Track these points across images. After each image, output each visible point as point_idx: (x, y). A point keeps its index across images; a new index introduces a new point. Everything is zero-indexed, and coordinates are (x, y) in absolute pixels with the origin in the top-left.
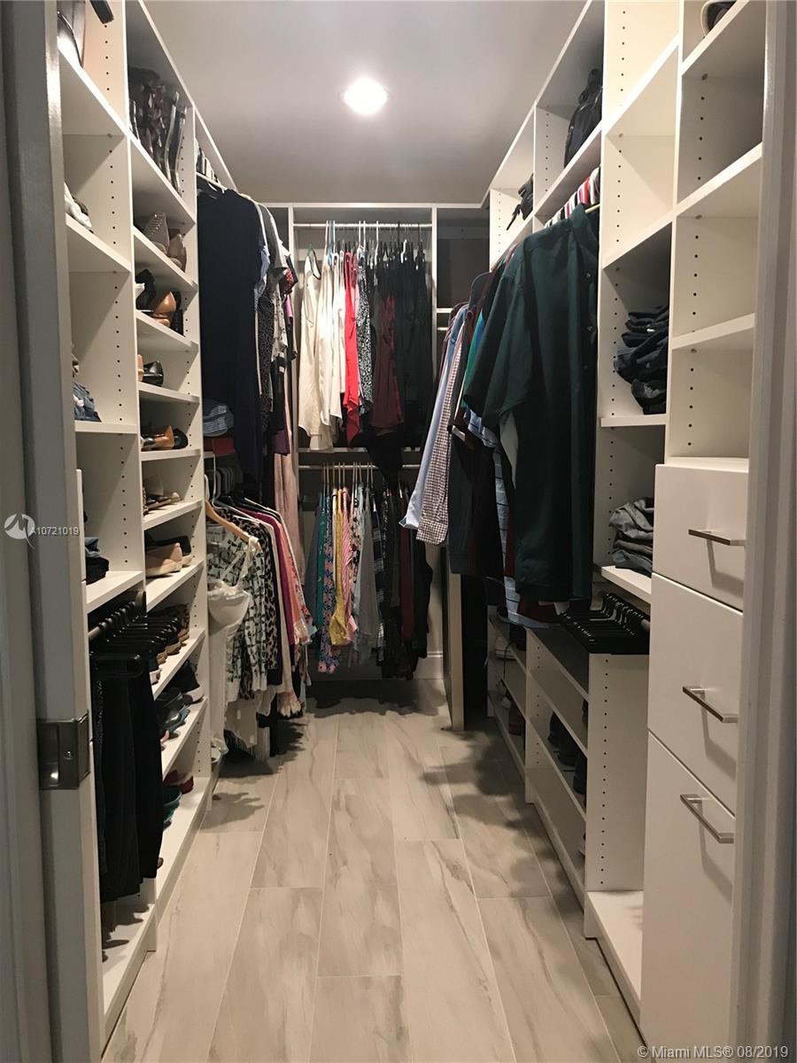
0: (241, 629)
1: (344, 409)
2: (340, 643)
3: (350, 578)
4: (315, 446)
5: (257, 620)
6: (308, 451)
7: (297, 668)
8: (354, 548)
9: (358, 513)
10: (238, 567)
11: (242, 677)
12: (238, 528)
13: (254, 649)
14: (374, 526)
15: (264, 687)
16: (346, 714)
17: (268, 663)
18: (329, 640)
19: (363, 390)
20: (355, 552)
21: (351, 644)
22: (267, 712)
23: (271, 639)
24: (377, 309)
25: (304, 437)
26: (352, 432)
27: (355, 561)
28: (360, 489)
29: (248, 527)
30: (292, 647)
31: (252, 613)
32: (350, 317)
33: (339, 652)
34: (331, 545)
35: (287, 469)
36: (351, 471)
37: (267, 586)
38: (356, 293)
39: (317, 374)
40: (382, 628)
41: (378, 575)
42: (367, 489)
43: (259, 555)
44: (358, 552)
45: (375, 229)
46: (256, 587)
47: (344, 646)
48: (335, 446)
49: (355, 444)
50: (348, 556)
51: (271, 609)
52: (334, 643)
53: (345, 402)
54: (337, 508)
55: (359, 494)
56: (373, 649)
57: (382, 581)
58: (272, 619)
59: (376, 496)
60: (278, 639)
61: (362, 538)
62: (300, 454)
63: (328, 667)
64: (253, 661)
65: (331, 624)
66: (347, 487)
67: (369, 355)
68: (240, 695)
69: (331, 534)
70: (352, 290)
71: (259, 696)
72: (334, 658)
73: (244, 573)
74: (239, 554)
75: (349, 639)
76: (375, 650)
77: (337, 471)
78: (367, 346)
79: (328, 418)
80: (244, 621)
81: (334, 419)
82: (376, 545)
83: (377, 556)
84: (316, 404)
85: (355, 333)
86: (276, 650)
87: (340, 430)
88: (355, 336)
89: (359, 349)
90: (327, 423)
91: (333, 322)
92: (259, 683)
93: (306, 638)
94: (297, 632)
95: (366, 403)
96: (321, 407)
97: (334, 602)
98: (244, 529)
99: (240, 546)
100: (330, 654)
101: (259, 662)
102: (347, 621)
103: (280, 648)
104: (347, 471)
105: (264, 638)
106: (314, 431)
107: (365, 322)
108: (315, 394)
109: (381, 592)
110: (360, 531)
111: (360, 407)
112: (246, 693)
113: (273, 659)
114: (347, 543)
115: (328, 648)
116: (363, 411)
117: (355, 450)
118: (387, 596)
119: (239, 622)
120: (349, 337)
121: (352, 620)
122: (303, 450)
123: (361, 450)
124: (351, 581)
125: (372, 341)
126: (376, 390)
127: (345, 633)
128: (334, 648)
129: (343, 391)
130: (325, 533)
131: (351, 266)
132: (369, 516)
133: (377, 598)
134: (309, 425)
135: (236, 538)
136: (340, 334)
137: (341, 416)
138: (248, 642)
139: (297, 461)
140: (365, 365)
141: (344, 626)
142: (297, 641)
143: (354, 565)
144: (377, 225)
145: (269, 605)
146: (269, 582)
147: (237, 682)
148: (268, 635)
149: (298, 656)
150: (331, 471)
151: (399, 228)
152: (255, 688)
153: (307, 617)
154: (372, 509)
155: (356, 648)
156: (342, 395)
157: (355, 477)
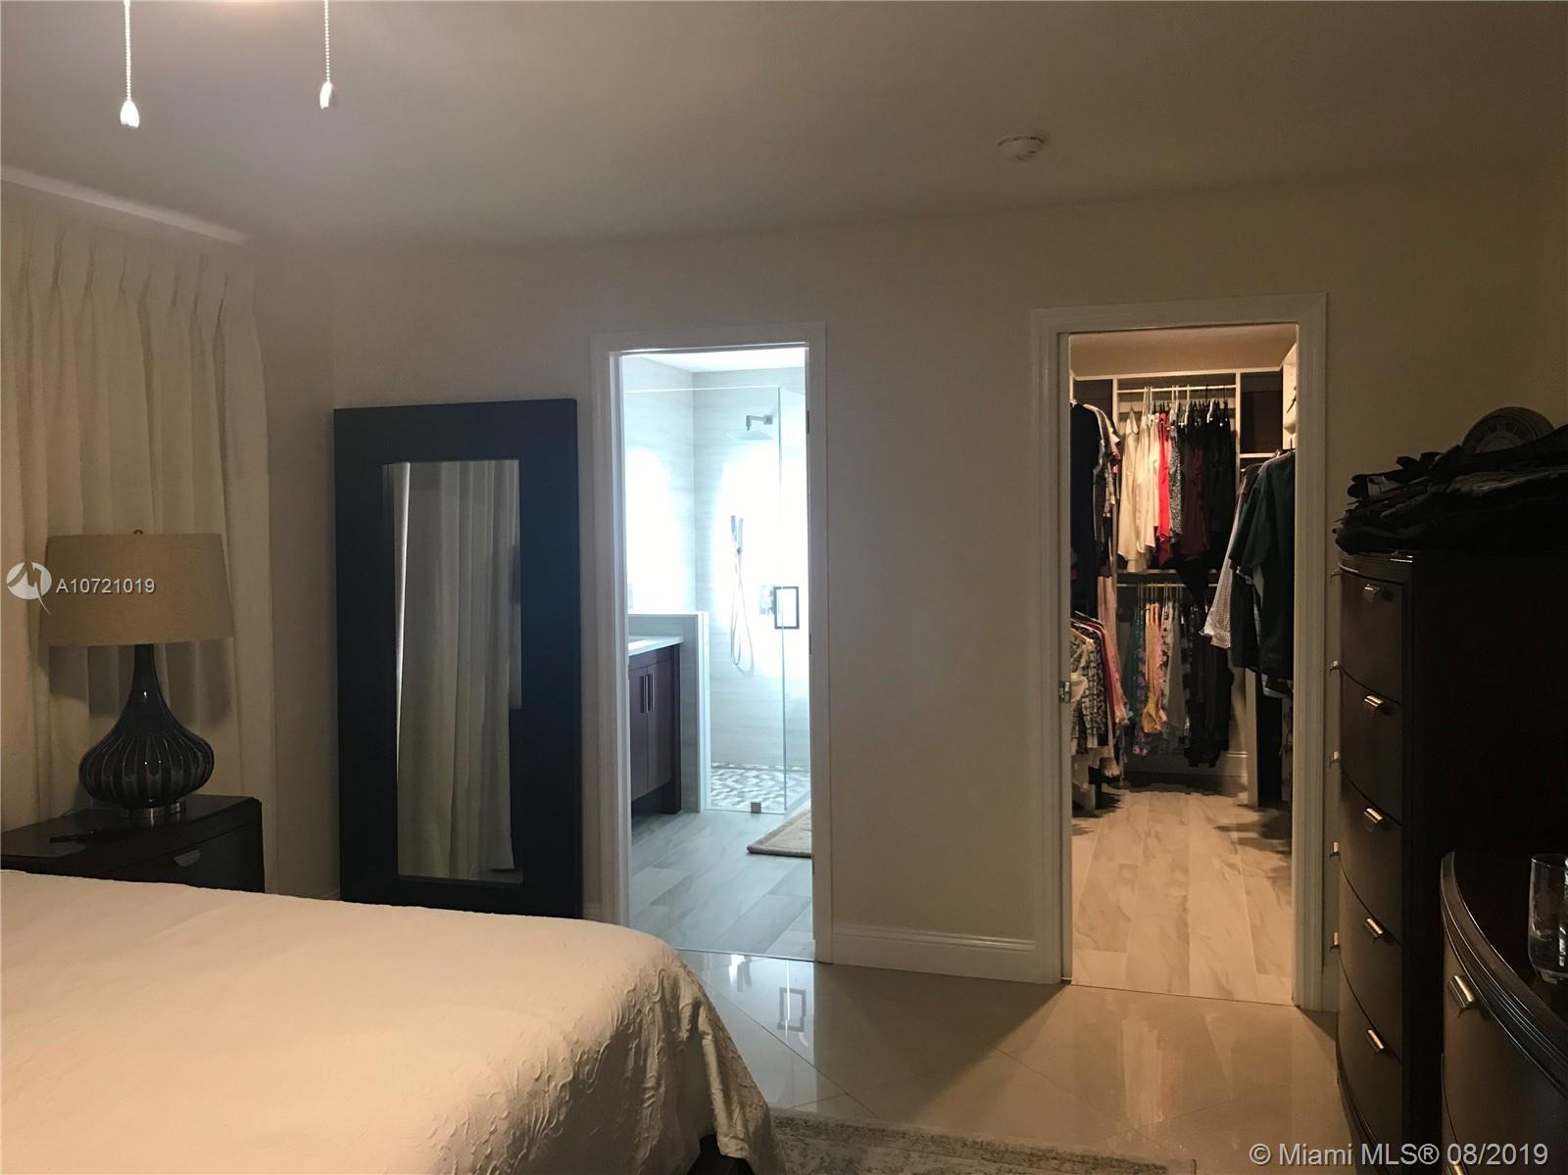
0: (1079, 703)
1: (1157, 539)
2: (1151, 731)
3: (1160, 678)
4: (1132, 568)
5: (1090, 698)
6: (1125, 572)
7: (1117, 742)
8: (1164, 653)
9: (1168, 624)
10: (1078, 660)
11: (1079, 739)
12: (1077, 633)
13: (1088, 718)
14: (1182, 636)
15: (1096, 745)
16: (1157, 793)
17: (1099, 729)
18: (1142, 729)
19: (1174, 524)
20: (1165, 657)
21: (1161, 733)
22: (1096, 766)
23: (1101, 712)
24: (1186, 459)
25: (1122, 562)
26: (1164, 558)
27: (1165, 664)
28: (1171, 604)
29: (1085, 632)
30: (1114, 724)
31: (1087, 692)
32: (1164, 466)
33: (1149, 739)
34: (1144, 650)
35: (1108, 589)
36: (1163, 588)
37: (1098, 674)
38: (1169, 445)
39: (1135, 510)
40: (1188, 720)
41: (1185, 677)
42: (1177, 605)
43: (1092, 652)
44: (1168, 657)
45: (1186, 391)
46: (1090, 675)
47: (1155, 734)
48: (1149, 568)
49: (1167, 566)
50: (1159, 659)
51: (1100, 691)
52: (1146, 731)
53: (1158, 534)
54: (1150, 620)
55: (1169, 609)
56: (1180, 738)
57: (1188, 681)
58: (1102, 698)
59: (1184, 610)
60: (1105, 712)
61: (1171, 646)
62: (1119, 575)
63: (1141, 749)
64: (1088, 726)
65: (1144, 715)
66: (1158, 601)
67: (1179, 496)
68: (1077, 752)
69: (1144, 641)
70: (1165, 443)
71: (1091, 753)
72: (1147, 743)
73: (1083, 663)
74: (1079, 651)
75: (1159, 728)
76: (1182, 740)
77: (1150, 588)
78: (1177, 488)
79: (1143, 547)
80: (1082, 697)
81: (1149, 548)
82: (1184, 651)
83: (1184, 660)
84: (1133, 535)
85: (1168, 478)
86: (1104, 720)
87: (1153, 556)
88: (1167, 481)
89: (1171, 491)
90: (1142, 551)
91: (1149, 470)
92: (1092, 743)
93: (1124, 719)
94: (1118, 714)
95: (1177, 535)
96: (1138, 537)
97: (1147, 697)
98: (1082, 633)
99: (1078, 646)
100: (1143, 740)
101: (1092, 728)
102: (1157, 713)
103: (1107, 719)
104: (1159, 588)
105: (1095, 710)
106: (1131, 557)
107: (1176, 470)
108: (1133, 527)
109: (1188, 691)
110: (1169, 639)
111: (1170, 537)
112: (1082, 750)
113: (1102, 726)
114: (1159, 649)
115: (1141, 734)
116: (1173, 540)
117: (1165, 571)
118: (1193, 694)
119: (1078, 698)
120: (1162, 481)
121: (1162, 714)
122: (1121, 571)
123: (1172, 571)
124: (1161, 681)
125: (1182, 485)
126: (1185, 523)
127: (1156, 723)
128: (1147, 735)
129: (1156, 525)
130: (1139, 641)
131: (1165, 425)
132: (1177, 627)
133: (1184, 695)
134: (1128, 552)
135: (1076, 640)
136: (1155, 480)
137: (1154, 545)
138: (1085, 713)
139: (1115, 581)
140: (1176, 504)
141: (1155, 717)
142: (1117, 721)
143: (1164, 668)
144: (1188, 388)
145: (1100, 687)
146: (1100, 672)
147: (1075, 742)
148: (1099, 708)
149: (1118, 732)
150: (1144, 589)
151: (1207, 390)
152: (1089, 746)
153: (1125, 704)
154: (1180, 621)
155: (1165, 736)
156: (1156, 528)
157: (1166, 594)
